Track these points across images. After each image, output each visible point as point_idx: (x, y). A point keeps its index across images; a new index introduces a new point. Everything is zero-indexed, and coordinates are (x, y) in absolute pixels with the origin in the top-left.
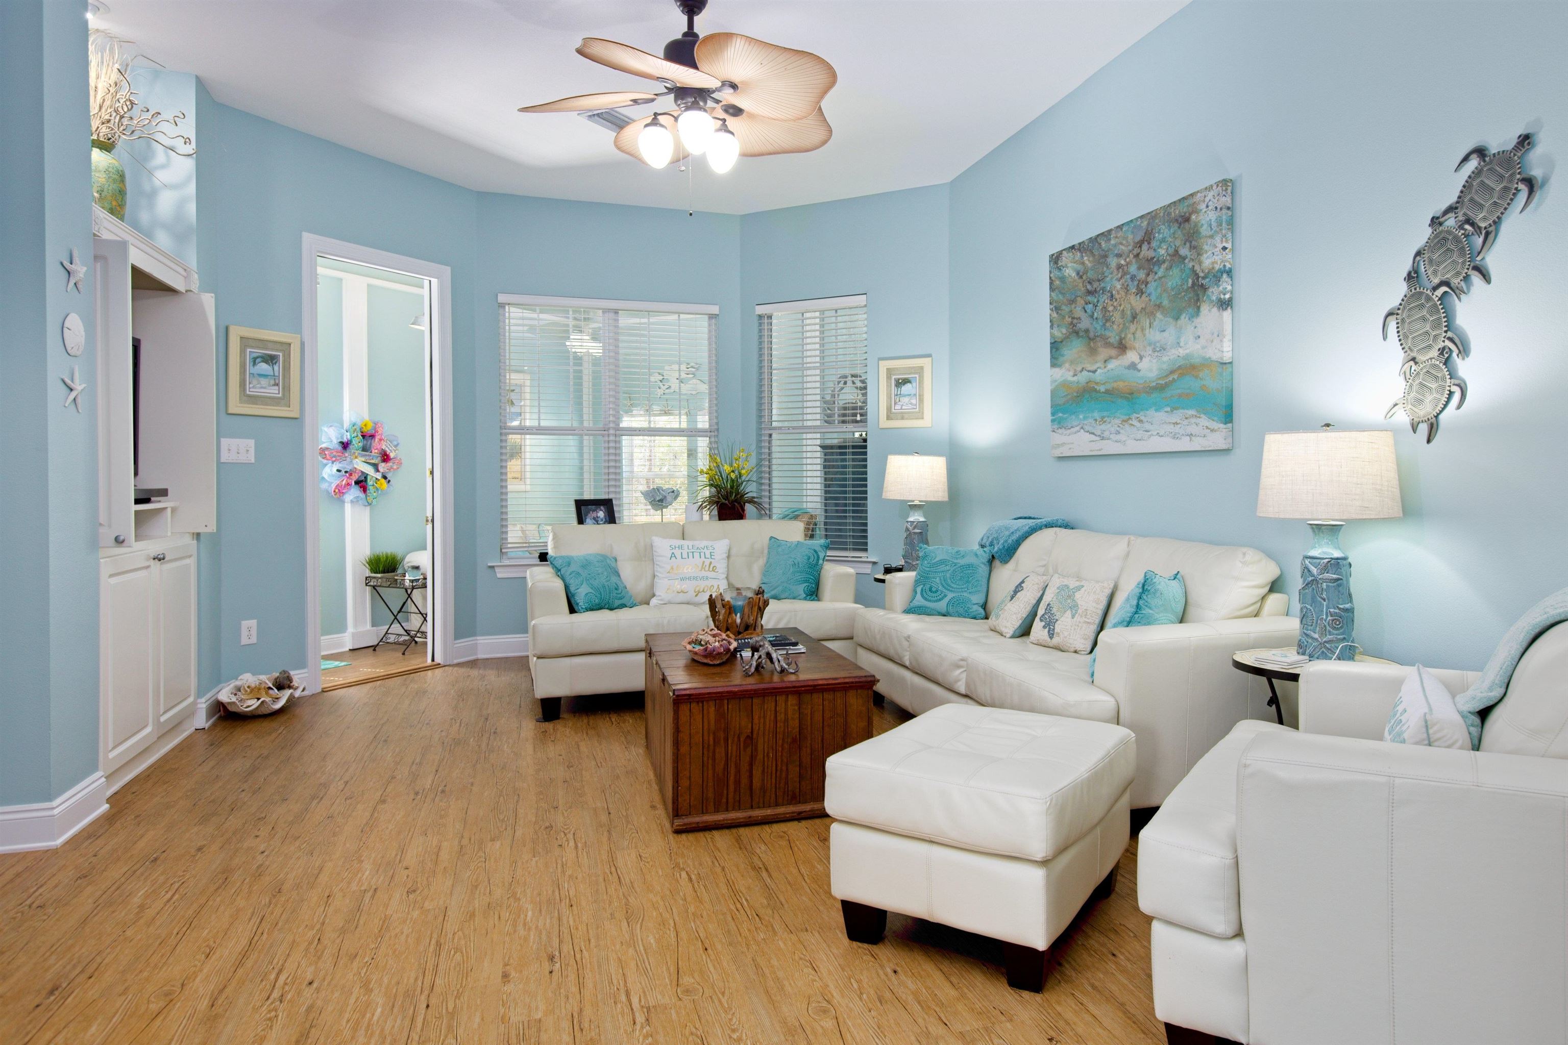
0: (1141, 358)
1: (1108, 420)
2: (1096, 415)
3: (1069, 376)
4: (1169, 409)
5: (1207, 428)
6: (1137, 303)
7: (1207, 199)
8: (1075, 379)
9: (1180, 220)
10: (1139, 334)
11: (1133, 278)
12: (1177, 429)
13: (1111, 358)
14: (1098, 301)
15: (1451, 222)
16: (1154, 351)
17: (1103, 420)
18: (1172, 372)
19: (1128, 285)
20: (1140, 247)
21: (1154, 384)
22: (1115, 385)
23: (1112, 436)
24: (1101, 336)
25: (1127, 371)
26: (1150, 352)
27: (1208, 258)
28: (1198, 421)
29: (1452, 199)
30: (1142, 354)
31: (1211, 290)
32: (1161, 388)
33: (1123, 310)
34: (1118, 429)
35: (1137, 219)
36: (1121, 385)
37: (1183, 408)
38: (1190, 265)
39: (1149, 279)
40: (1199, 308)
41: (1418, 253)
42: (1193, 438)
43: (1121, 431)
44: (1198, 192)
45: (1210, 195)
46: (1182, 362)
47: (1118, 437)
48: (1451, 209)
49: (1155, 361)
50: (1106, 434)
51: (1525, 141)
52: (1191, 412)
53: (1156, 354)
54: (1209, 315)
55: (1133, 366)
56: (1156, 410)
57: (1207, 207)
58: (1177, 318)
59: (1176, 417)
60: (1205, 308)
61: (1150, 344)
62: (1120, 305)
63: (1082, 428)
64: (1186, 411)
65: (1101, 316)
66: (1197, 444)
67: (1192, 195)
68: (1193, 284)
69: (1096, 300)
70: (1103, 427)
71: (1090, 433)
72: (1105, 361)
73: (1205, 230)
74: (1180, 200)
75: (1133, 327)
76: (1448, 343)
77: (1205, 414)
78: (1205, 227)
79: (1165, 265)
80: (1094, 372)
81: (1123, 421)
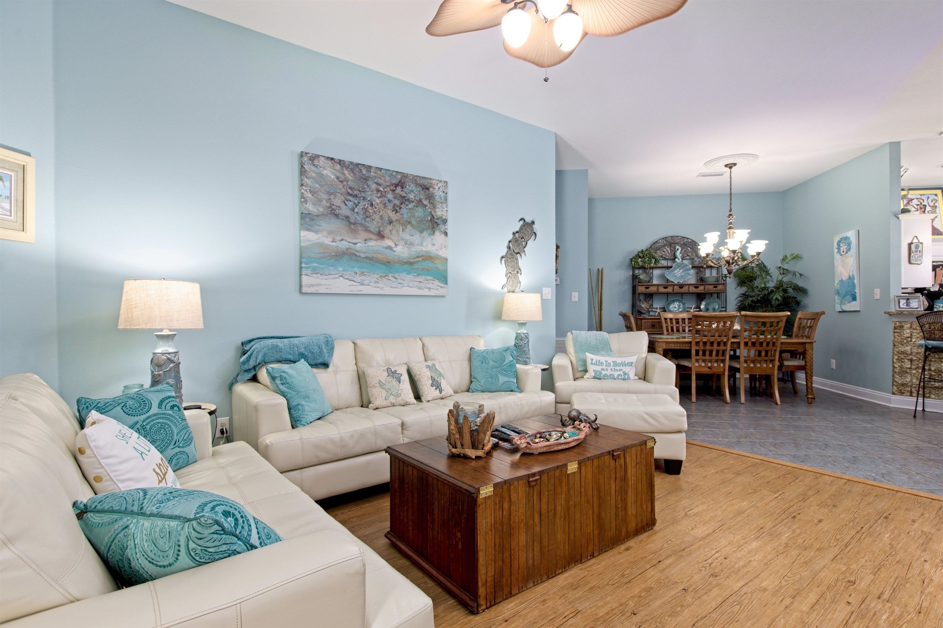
0: (396, 245)
1: (368, 274)
2: (356, 270)
3: (327, 241)
4: (416, 274)
5: (439, 286)
6: (393, 216)
7: (439, 185)
8: (334, 244)
9: (423, 186)
10: (394, 232)
11: (389, 201)
12: (421, 284)
13: (371, 239)
14: (359, 203)
15: (517, 235)
16: (406, 244)
17: (363, 274)
18: (418, 257)
19: (385, 203)
20: (396, 187)
21: (406, 261)
22: (375, 255)
23: (371, 284)
24: (362, 225)
25: (385, 250)
26: (403, 244)
27: (439, 211)
28: (433, 282)
29: (518, 229)
30: (397, 243)
31: (441, 226)
32: (411, 264)
33: (382, 216)
34: (377, 280)
35: (393, 171)
36: (380, 256)
37: (424, 275)
38: (430, 210)
39: (403, 206)
40: (434, 232)
41: (510, 242)
42: (431, 290)
43: (380, 282)
44: (434, 179)
45: (440, 185)
46: (424, 254)
47: (377, 285)
48: (517, 232)
49: (406, 249)
50: (365, 282)
51: (533, 223)
52: (429, 278)
53: (407, 246)
54: (438, 237)
55: (390, 248)
56: (407, 274)
57: (439, 189)
58: (421, 232)
59: (421, 278)
60: (437, 233)
61: (403, 240)
62: (379, 212)
63: (341, 276)
64: (427, 277)
65: (362, 213)
66: (432, 293)
67: (431, 179)
68: (431, 220)
69: (356, 202)
70: (363, 278)
71: (349, 280)
72: (365, 240)
73: (437, 198)
74: (423, 177)
75: (390, 227)
76: (519, 270)
77: (437, 279)
78: (438, 197)
79: (414, 204)
80: (355, 244)
81: (381, 276)
